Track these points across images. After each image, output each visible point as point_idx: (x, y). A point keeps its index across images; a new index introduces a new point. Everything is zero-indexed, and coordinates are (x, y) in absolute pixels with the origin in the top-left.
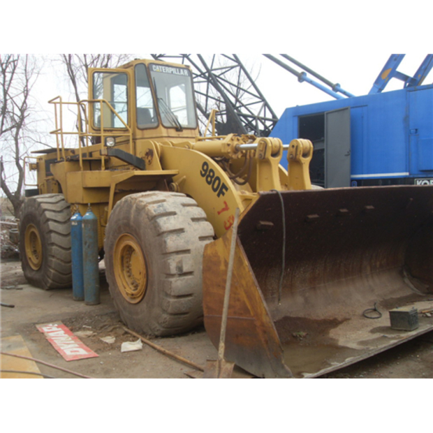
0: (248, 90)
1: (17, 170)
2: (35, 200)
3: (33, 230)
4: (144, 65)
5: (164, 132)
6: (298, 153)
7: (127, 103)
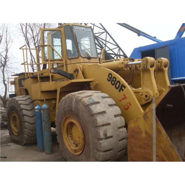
0: (109, 42)
1: (4, 86)
2: (15, 99)
3: (14, 115)
4: (69, 26)
5: (82, 60)
6: (162, 65)
7: (61, 46)
